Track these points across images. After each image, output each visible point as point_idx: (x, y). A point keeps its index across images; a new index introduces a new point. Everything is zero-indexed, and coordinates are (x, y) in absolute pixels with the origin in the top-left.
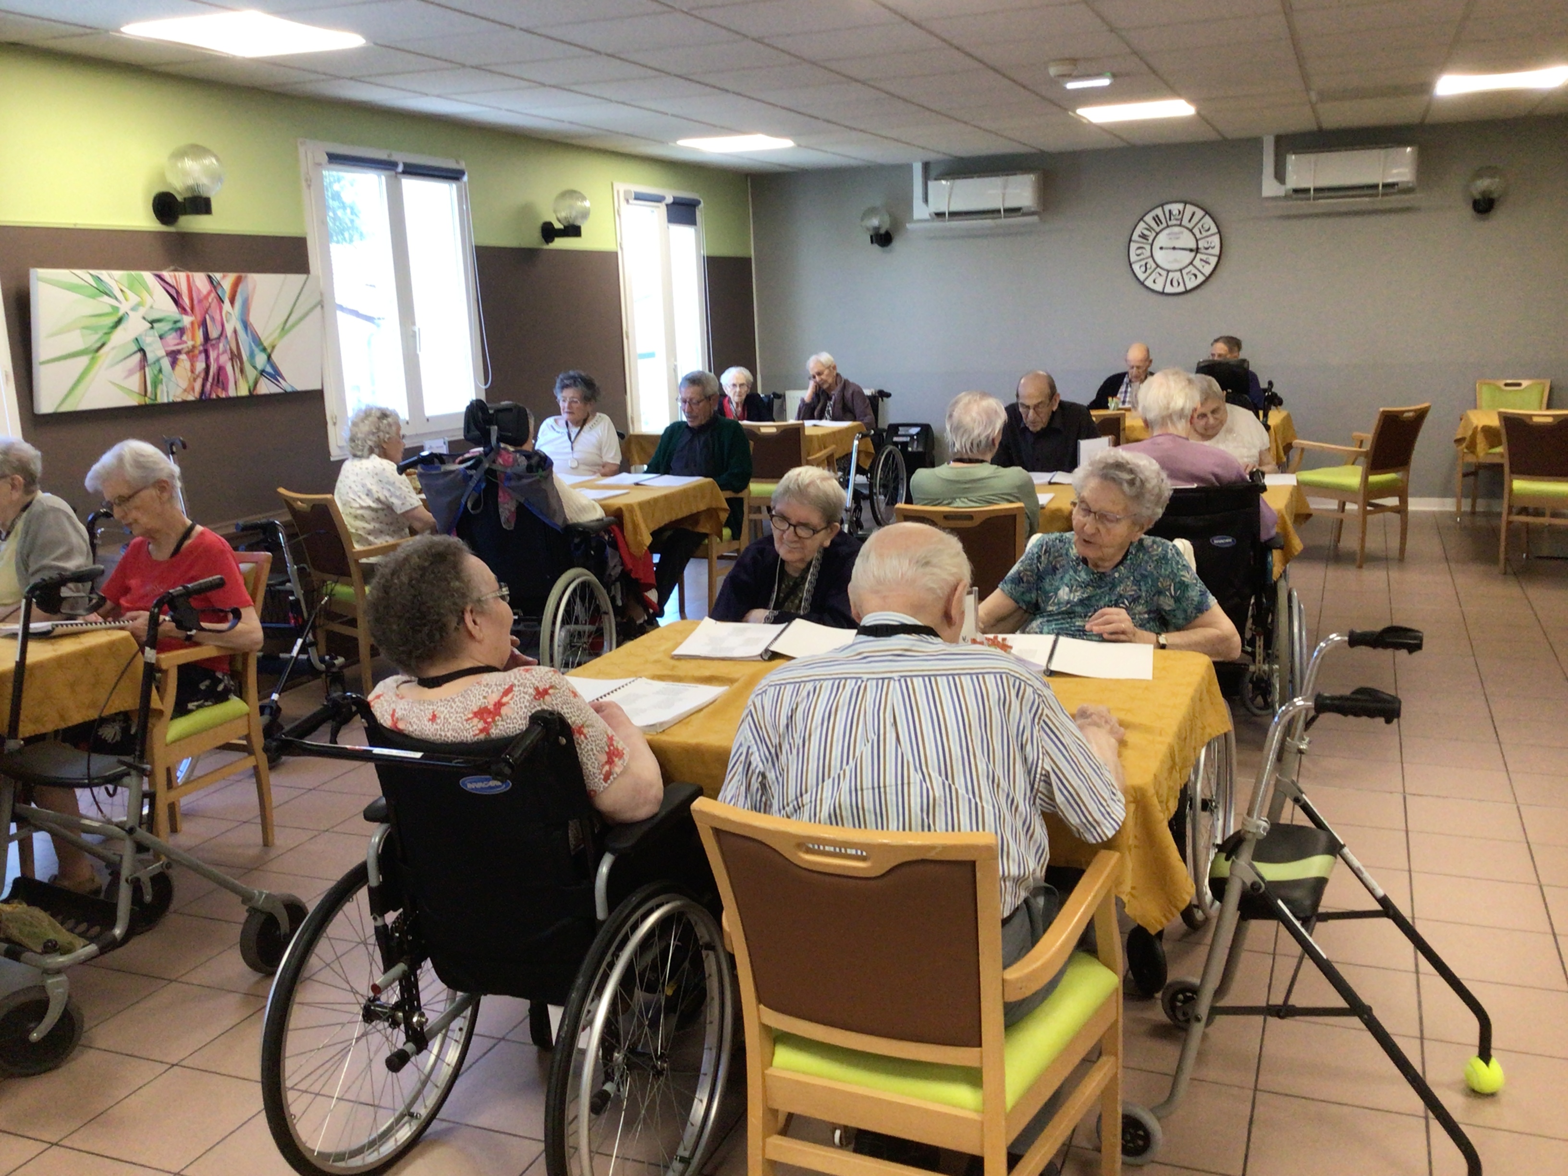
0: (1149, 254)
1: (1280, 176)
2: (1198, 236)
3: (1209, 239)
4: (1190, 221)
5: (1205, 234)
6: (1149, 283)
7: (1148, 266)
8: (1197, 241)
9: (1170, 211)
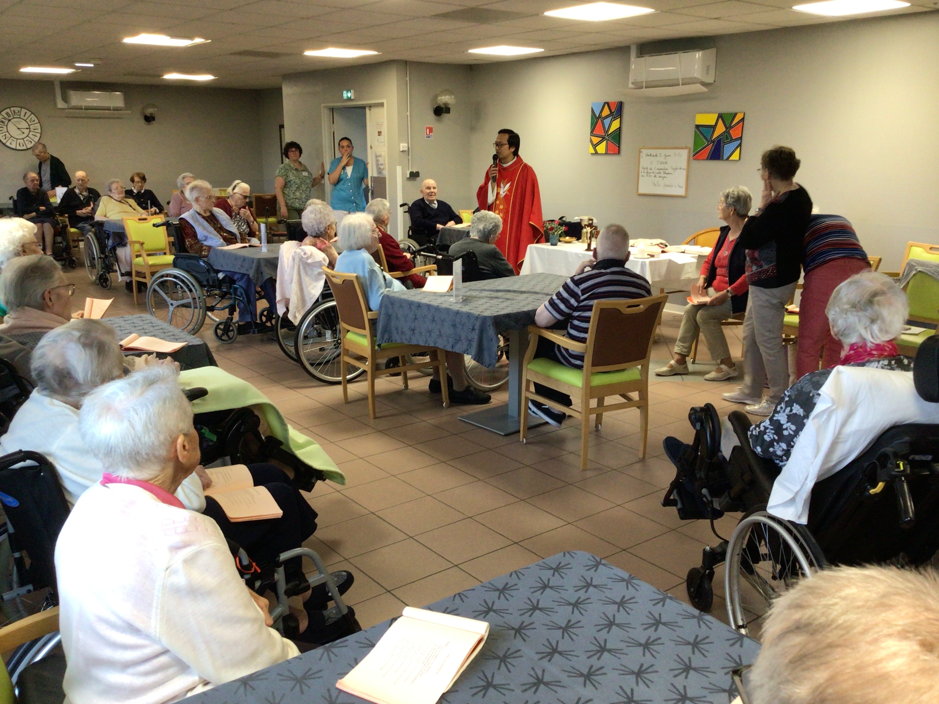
0: (6, 130)
1: (65, 99)
2: (30, 124)
3: (35, 125)
4: (24, 116)
5: (34, 123)
6: (8, 144)
7: (7, 136)
8: (29, 125)
9: (14, 111)
